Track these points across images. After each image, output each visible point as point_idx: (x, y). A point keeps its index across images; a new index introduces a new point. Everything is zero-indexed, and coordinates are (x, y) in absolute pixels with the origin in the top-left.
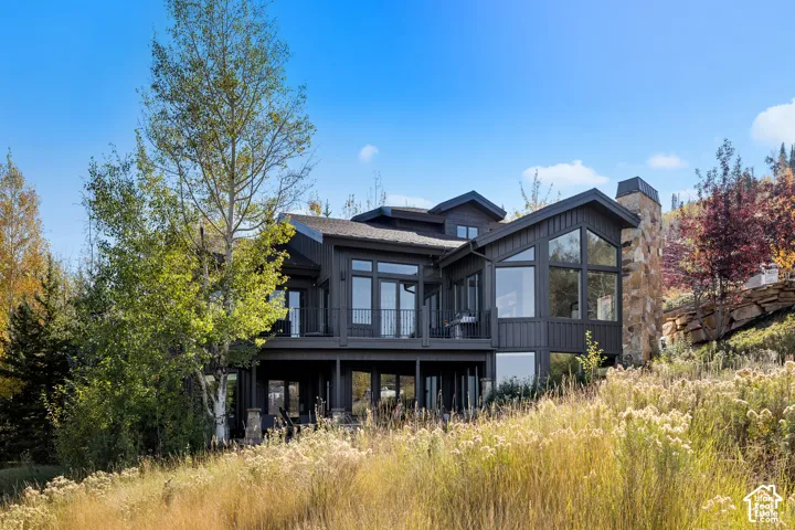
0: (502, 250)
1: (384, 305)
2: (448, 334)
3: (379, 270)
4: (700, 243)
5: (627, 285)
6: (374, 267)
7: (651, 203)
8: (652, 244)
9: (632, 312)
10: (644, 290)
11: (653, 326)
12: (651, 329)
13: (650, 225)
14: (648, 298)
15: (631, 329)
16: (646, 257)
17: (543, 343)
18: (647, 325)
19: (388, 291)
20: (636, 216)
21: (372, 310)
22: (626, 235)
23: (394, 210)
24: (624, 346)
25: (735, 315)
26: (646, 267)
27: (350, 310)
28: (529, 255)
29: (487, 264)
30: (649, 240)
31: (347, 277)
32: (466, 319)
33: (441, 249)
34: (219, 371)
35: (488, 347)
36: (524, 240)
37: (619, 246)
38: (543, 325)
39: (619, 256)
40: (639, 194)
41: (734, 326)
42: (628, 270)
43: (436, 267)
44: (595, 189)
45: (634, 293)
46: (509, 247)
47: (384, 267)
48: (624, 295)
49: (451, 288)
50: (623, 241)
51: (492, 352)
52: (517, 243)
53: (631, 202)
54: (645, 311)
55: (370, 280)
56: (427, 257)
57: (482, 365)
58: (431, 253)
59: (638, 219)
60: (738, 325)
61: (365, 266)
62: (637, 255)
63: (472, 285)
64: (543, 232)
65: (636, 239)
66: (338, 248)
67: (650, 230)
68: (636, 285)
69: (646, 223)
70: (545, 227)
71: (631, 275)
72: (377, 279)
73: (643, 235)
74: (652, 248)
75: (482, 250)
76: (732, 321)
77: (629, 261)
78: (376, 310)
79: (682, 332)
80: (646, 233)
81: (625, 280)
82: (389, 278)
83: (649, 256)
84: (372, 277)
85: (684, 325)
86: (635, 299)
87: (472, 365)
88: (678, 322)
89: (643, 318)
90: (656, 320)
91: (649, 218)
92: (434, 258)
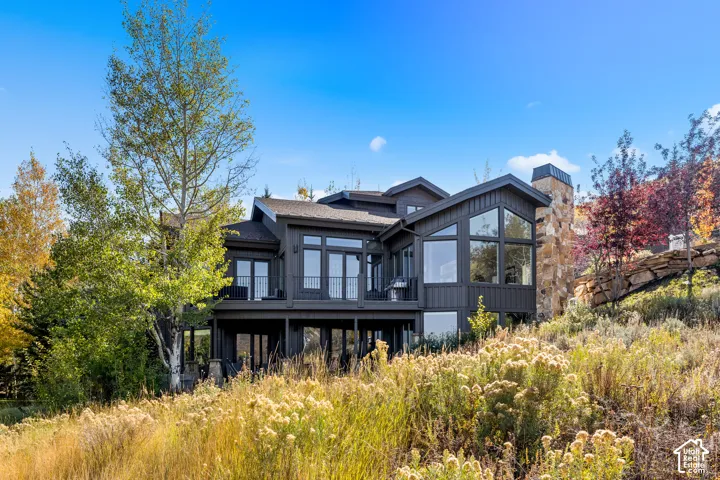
0: (429, 227)
1: (332, 273)
2: (385, 296)
3: (328, 244)
4: (594, 219)
5: (540, 254)
6: (323, 241)
7: (562, 185)
8: (562, 220)
9: (545, 277)
10: (555, 259)
11: (565, 289)
12: (563, 292)
13: (561, 204)
14: (559, 265)
15: (543, 292)
16: (557, 231)
17: (464, 304)
18: (557, 289)
19: (335, 261)
20: (547, 196)
21: (321, 278)
22: (540, 213)
23: (352, 194)
24: (538, 306)
25: (632, 280)
26: (557, 239)
27: (301, 277)
28: (452, 231)
29: (416, 238)
30: (560, 216)
31: (299, 250)
32: (399, 284)
33: (381, 226)
34: (174, 330)
35: (415, 308)
36: (448, 218)
37: (534, 223)
38: (464, 289)
39: (534, 230)
40: (550, 179)
41: (631, 289)
42: (541, 242)
43: (378, 241)
44: (510, 175)
45: (546, 261)
46: (435, 224)
47: (332, 242)
48: (538, 263)
49: (391, 258)
50: (537, 218)
51: (420, 312)
52: (442, 221)
53: (544, 185)
54: (555, 276)
55: (319, 252)
56: (369, 233)
57: (412, 322)
58: (373, 230)
59: (549, 199)
60: (635, 288)
61: (316, 240)
62: (549, 229)
63: (406, 255)
64: (465, 211)
65: (548, 216)
66: (291, 226)
67: (562, 209)
68: (548, 255)
69: (557, 202)
70: (466, 207)
71: (544, 246)
72: (325, 252)
73: (554, 212)
74: (563, 223)
75: (412, 226)
76: (630, 284)
77: (542, 235)
78: (325, 278)
79: (591, 294)
80: (558, 211)
81: (539, 250)
82: (336, 250)
83: (561, 230)
84: (321, 250)
85: (593, 288)
86: (547, 266)
87: (406, 322)
88: (588, 285)
89: (554, 283)
90: (568, 285)
91: (560, 199)
92: (376, 233)
